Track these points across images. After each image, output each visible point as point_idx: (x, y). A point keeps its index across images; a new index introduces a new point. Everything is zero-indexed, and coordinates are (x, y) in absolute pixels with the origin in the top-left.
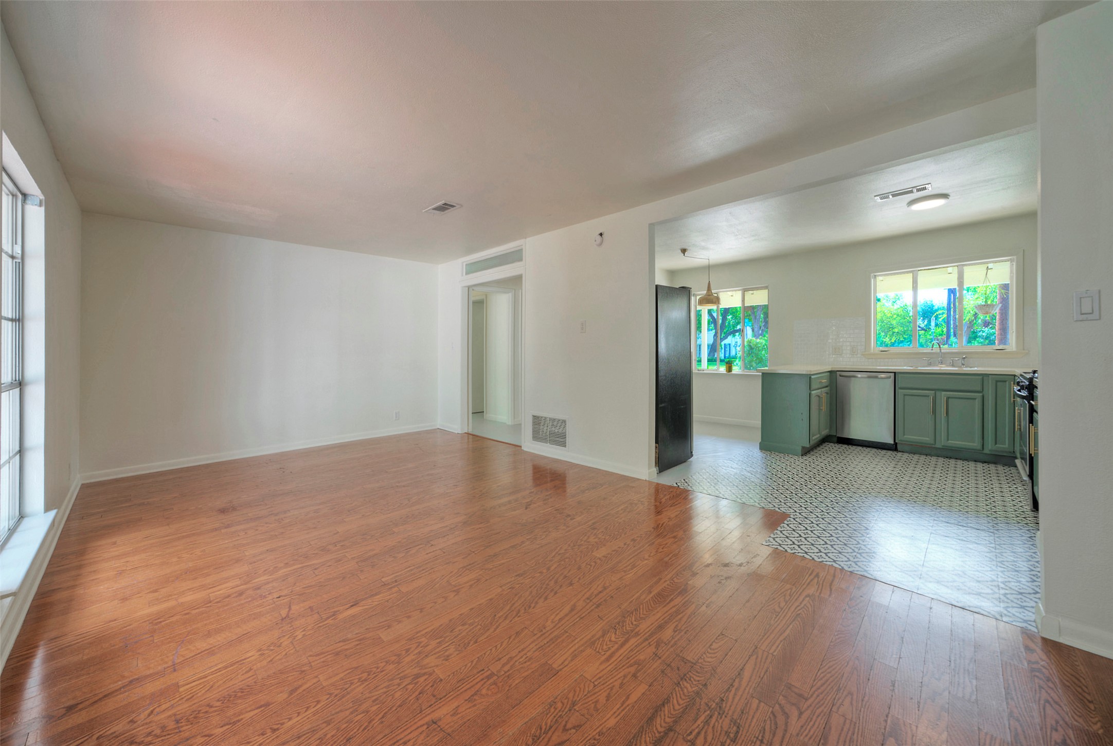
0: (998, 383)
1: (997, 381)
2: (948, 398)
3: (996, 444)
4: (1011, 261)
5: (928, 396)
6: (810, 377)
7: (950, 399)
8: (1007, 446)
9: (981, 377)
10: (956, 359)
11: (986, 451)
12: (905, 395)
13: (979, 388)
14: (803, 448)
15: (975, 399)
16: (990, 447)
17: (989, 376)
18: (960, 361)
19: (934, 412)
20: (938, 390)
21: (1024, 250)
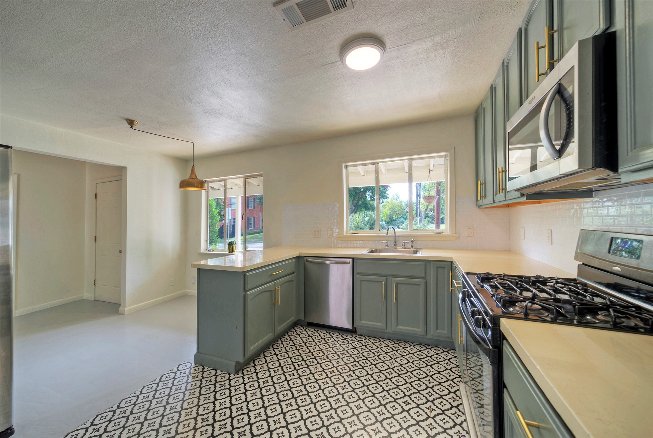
0: (439, 269)
1: (437, 268)
2: (397, 284)
3: (437, 329)
4: (446, 156)
5: (381, 282)
6: (245, 275)
7: (399, 285)
8: (445, 332)
9: (424, 263)
10: (407, 242)
11: (429, 336)
12: (361, 281)
13: (423, 275)
14: (238, 363)
15: (419, 285)
16: (432, 333)
17: (431, 262)
18: (410, 243)
19: (386, 297)
20: (390, 275)
21: (455, 147)
